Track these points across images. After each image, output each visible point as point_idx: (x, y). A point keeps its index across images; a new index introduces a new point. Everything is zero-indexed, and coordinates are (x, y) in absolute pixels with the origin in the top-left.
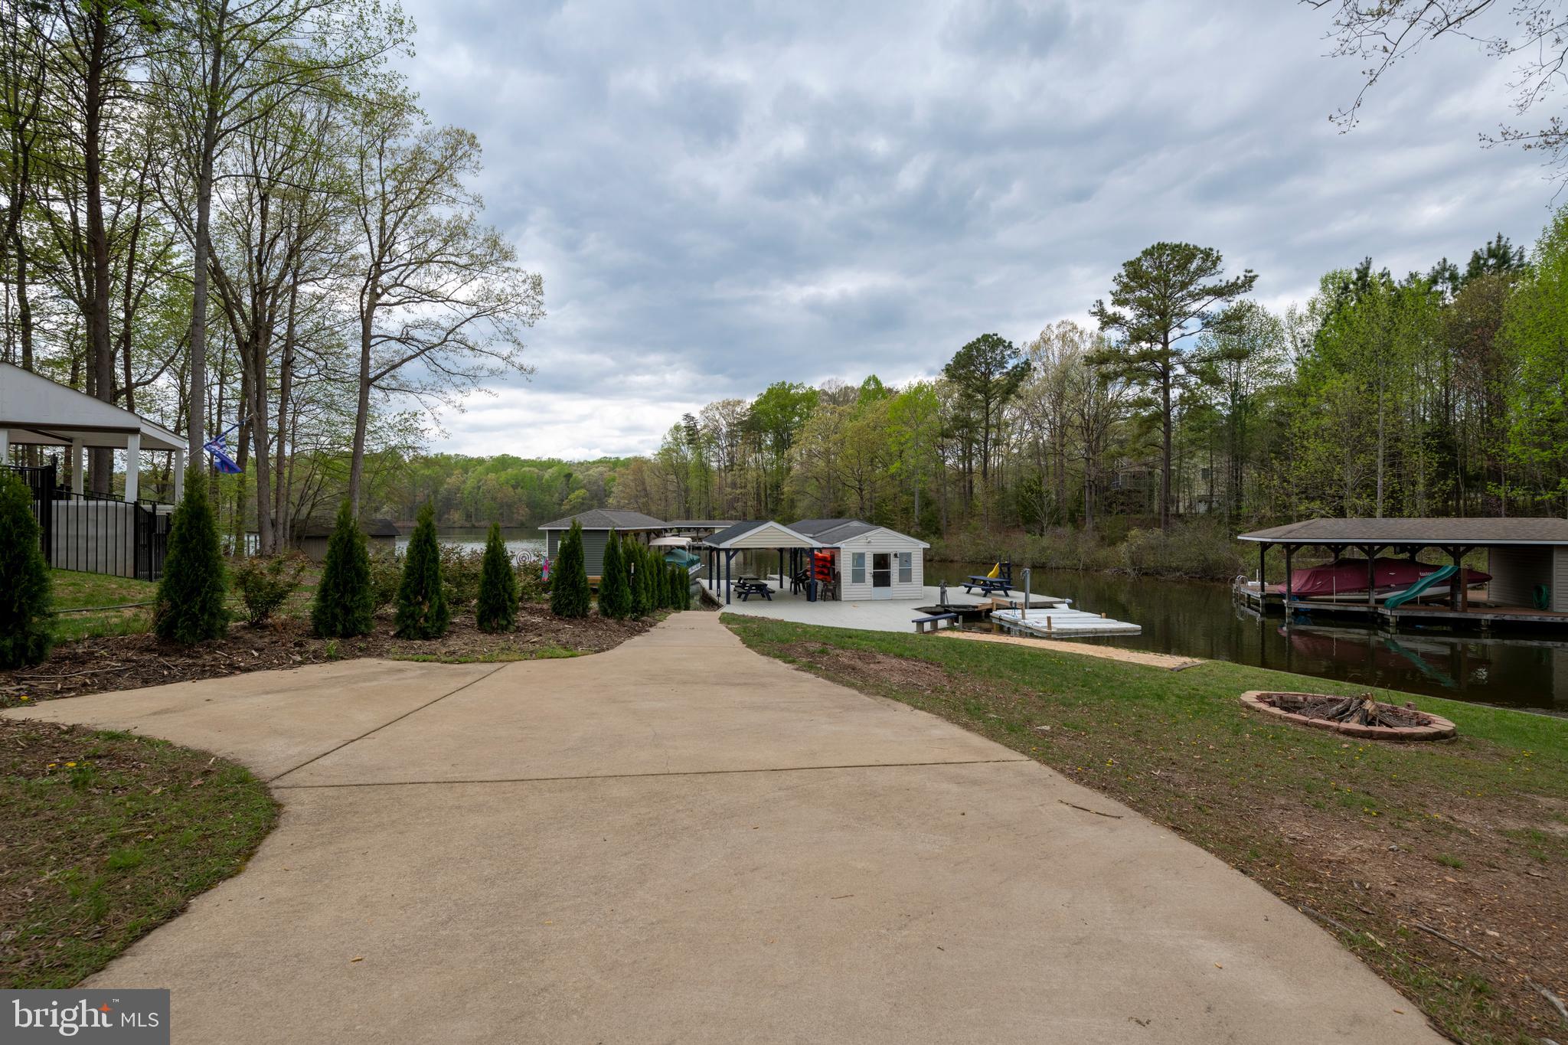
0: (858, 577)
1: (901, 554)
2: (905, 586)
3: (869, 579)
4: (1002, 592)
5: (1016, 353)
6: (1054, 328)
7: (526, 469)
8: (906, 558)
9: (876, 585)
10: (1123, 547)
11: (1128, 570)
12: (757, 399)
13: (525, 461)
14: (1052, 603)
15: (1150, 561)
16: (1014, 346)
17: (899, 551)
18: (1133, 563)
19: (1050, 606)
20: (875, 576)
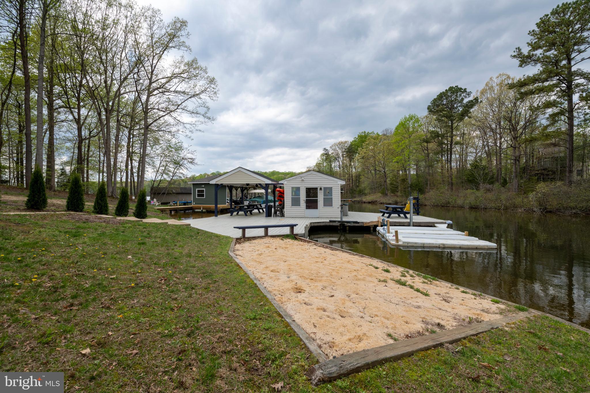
0: (296, 202)
1: (325, 188)
2: (328, 209)
3: (303, 204)
4: (397, 215)
5: (469, 94)
6: (495, 79)
7: (280, 175)
8: (328, 191)
9: (308, 207)
10: (531, 196)
11: (535, 209)
12: (353, 139)
13: (280, 173)
14: (434, 223)
15: (553, 203)
16: (468, 90)
17: (323, 186)
18: (540, 205)
19: (431, 225)
20: (307, 202)
